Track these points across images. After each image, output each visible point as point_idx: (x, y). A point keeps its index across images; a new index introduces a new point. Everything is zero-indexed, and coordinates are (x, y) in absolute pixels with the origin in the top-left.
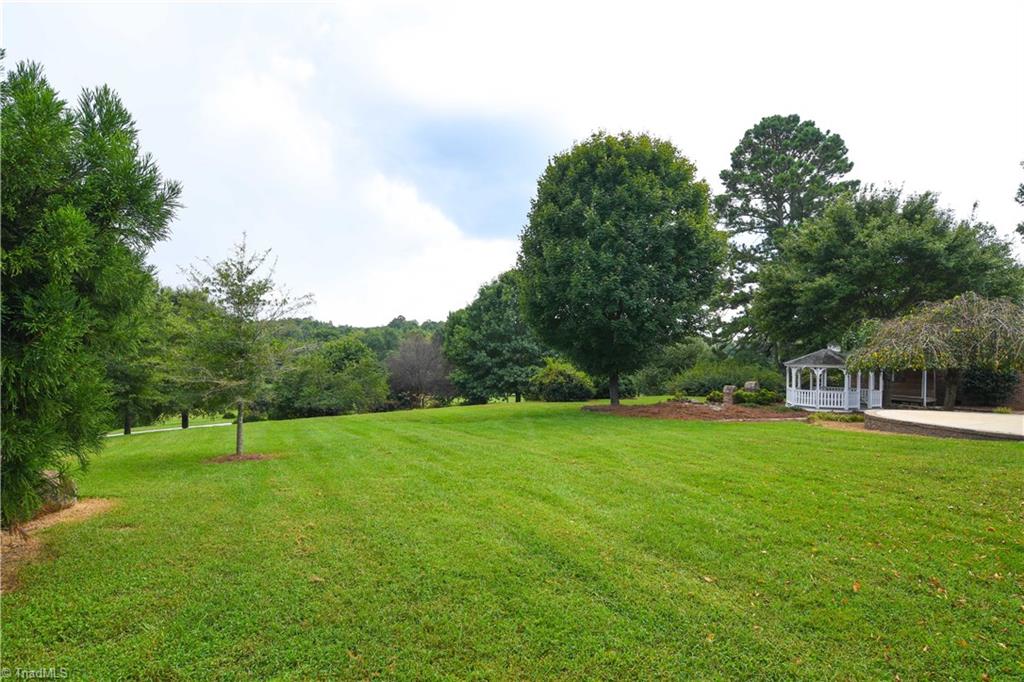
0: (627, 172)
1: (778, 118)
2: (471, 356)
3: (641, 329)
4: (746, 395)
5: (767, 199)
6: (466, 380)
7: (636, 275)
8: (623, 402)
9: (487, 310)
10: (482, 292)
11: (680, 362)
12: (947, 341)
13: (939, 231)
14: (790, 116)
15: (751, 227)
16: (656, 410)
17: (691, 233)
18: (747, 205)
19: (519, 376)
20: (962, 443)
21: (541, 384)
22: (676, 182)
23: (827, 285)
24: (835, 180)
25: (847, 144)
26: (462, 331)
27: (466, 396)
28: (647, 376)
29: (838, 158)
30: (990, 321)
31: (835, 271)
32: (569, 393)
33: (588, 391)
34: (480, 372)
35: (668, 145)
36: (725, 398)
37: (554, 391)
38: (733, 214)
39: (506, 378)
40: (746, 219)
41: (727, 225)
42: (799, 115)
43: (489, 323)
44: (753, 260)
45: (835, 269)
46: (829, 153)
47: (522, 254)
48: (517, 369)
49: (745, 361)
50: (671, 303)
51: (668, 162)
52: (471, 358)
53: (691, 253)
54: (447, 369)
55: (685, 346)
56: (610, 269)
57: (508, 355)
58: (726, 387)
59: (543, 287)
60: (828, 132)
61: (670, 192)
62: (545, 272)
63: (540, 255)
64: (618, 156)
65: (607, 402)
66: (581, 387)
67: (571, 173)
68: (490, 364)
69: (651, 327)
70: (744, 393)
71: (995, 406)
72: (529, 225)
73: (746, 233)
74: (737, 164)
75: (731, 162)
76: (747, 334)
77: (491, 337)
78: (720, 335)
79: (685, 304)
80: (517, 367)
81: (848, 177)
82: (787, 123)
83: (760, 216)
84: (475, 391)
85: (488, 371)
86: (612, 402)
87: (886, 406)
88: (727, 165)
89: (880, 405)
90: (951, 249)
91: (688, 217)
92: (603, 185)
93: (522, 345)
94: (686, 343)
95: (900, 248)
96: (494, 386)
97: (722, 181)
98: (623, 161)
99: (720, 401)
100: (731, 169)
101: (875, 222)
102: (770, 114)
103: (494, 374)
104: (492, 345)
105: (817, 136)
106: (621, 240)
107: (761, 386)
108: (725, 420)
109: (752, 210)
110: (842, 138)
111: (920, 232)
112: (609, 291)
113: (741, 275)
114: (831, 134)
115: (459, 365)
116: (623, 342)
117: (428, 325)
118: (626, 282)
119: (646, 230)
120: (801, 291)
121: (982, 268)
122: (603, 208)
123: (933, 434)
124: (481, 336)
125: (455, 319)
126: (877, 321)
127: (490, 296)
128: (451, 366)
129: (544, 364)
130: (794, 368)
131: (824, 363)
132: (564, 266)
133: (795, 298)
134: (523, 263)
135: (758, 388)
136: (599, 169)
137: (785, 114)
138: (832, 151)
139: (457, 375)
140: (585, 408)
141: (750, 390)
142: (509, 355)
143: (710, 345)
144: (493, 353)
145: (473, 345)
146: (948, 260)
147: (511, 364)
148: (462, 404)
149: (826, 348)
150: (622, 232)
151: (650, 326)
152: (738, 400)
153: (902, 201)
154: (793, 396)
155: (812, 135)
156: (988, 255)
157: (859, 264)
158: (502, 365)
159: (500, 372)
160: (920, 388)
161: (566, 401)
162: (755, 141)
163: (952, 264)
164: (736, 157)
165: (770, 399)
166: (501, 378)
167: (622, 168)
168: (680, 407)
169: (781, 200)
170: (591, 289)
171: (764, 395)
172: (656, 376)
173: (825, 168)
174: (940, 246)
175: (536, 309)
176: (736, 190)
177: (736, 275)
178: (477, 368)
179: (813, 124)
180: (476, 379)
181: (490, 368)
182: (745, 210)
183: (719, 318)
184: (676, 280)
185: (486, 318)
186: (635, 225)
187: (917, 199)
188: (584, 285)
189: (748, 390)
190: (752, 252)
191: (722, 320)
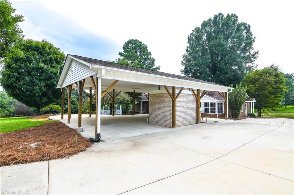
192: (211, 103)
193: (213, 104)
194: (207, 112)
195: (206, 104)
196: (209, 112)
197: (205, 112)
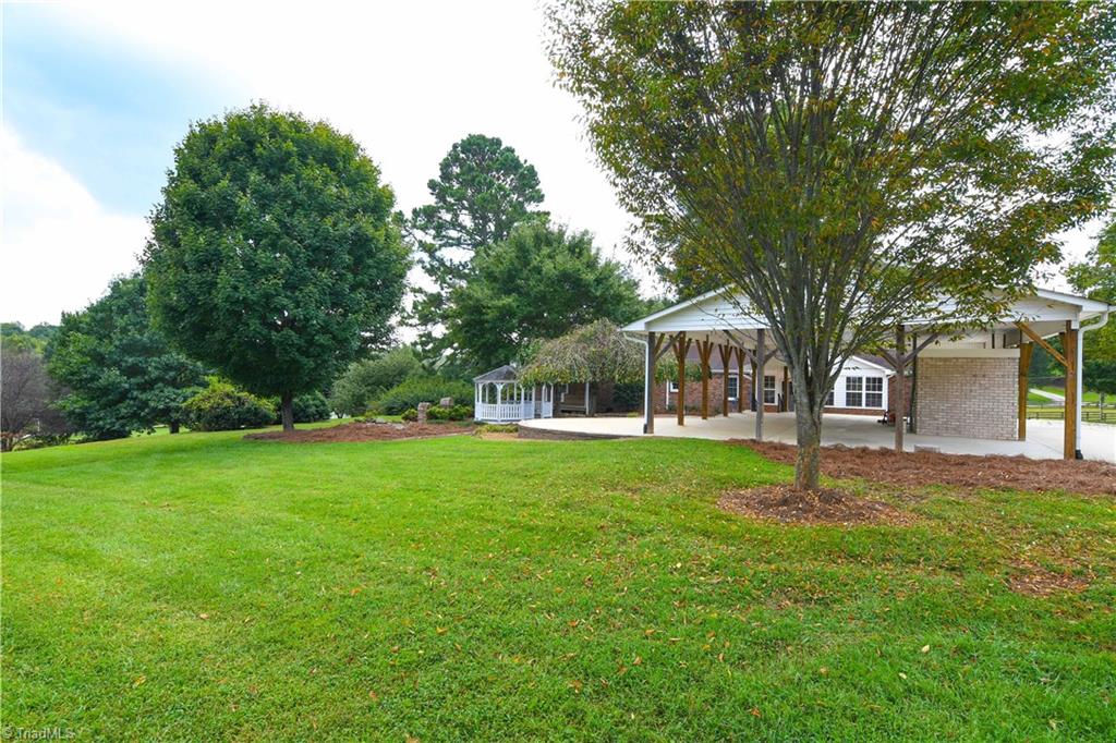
0: (295, 160)
1: (482, 137)
2: (95, 375)
3: (311, 342)
4: (439, 412)
5: (474, 218)
6: (87, 408)
7: (304, 280)
8: (298, 426)
9: (123, 311)
10: (115, 287)
11: (390, 379)
12: (587, 359)
13: (591, 264)
14: (493, 139)
15: (458, 243)
16: (332, 434)
17: (369, 240)
18: (457, 220)
19: (174, 400)
20: (568, 444)
21: (199, 409)
22: (356, 183)
23: (509, 304)
24: (531, 207)
25: (540, 176)
26: (82, 340)
27: (88, 429)
28: (353, 396)
29: (533, 187)
30: (615, 342)
31: (520, 294)
32: (239, 419)
33: (265, 416)
34: (111, 397)
35: (348, 141)
36: (420, 416)
37: (217, 417)
38: (440, 227)
39: (152, 404)
40: (453, 233)
41: (434, 238)
42: (502, 139)
43: (124, 331)
44: (462, 277)
45: (517, 289)
46: (526, 182)
47: (154, 242)
48: (169, 391)
49: (450, 378)
50: (345, 315)
51: (348, 158)
52: (94, 378)
53: (370, 262)
54: (56, 393)
55: (371, 362)
56: (270, 270)
57: (155, 374)
58: (420, 404)
59: (181, 286)
60: (526, 161)
61: (347, 192)
62: (185, 268)
63: (177, 245)
64: (285, 139)
65: (280, 428)
66: (256, 412)
67: (220, 147)
68: (127, 386)
69: (322, 341)
70: (438, 410)
71: (628, 411)
72: (163, 203)
73: (454, 247)
74: (446, 176)
75: (440, 173)
76: (456, 349)
77: (128, 349)
78: (429, 351)
79: (361, 317)
80: (170, 389)
81: (542, 207)
82: (492, 145)
83: (468, 233)
84: (101, 423)
85: (124, 395)
86: (285, 427)
87: (556, 415)
88: (436, 175)
89: (551, 415)
90: (598, 281)
91: (365, 222)
92: (264, 170)
93: (178, 359)
94: (373, 358)
95: (565, 277)
96: (135, 415)
97: (431, 191)
98: (290, 146)
99: (415, 419)
100: (439, 180)
101: (546, 250)
102: (476, 132)
103: (135, 399)
104: (130, 360)
105: (516, 162)
106: (286, 239)
107: (456, 402)
108: (405, 439)
109: (460, 225)
110: (536, 169)
111: (578, 264)
112: (268, 297)
113: (450, 290)
114: (528, 164)
115: (75, 388)
116: (288, 359)
117: (39, 331)
118: (291, 287)
119: (317, 231)
120: (489, 308)
121: (619, 298)
122: (264, 197)
123: (560, 438)
124: (112, 348)
125: (71, 322)
126: (542, 340)
127: (128, 293)
128: (64, 390)
129: (205, 385)
130: (481, 383)
131: (505, 378)
132: (210, 260)
133: (484, 314)
134: (155, 253)
135: (452, 404)
136: (259, 150)
137: (489, 136)
138: (527, 180)
139: (72, 402)
140: (248, 437)
141: (445, 406)
142: (157, 373)
143: (420, 361)
144: (132, 371)
145: (100, 360)
146: (596, 290)
147: (160, 384)
148: (79, 442)
149: (508, 364)
150: (287, 229)
151: (321, 339)
152: (432, 416)
153: (568, 236)
154: (481, 411)
155: (512, 161)
156: (623, 288)
157: (536, 286)
158: (147, 386)
159: (143, 397)
160: (584, 399)
161: (234, 429)
162: (462, 155)
163: (598, 294)
164: (445, 166)
165: (461, 415)
166: (145, 404)
167: (289, 154)
168: (361, 429)
169: (486, 220)
170: (243, 292)
171: (457, 410)
172: (364, 395)
173: (524, 195)
174: (590, 277)
175: (172, 314)
176: (445, 202)
177: (446, 290)
178: (105, 391)
179: (513, 151)
180: (104, 407)
181: (127, 391)
182: (455, 224)
183: (430, 333)
184: (353, 288)
185: (120, 322)
186: (300, 222)
187: (578, 235)
188: (236, 288)
189: (443, 406)
190: (461, 268)
191: (434, 335)
192: (868, 380)
193: (875, 383)
194: (854, 405)
195: (853, 383)
196: (860, 405)
197: (847, 404)
